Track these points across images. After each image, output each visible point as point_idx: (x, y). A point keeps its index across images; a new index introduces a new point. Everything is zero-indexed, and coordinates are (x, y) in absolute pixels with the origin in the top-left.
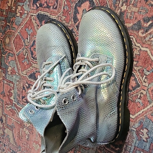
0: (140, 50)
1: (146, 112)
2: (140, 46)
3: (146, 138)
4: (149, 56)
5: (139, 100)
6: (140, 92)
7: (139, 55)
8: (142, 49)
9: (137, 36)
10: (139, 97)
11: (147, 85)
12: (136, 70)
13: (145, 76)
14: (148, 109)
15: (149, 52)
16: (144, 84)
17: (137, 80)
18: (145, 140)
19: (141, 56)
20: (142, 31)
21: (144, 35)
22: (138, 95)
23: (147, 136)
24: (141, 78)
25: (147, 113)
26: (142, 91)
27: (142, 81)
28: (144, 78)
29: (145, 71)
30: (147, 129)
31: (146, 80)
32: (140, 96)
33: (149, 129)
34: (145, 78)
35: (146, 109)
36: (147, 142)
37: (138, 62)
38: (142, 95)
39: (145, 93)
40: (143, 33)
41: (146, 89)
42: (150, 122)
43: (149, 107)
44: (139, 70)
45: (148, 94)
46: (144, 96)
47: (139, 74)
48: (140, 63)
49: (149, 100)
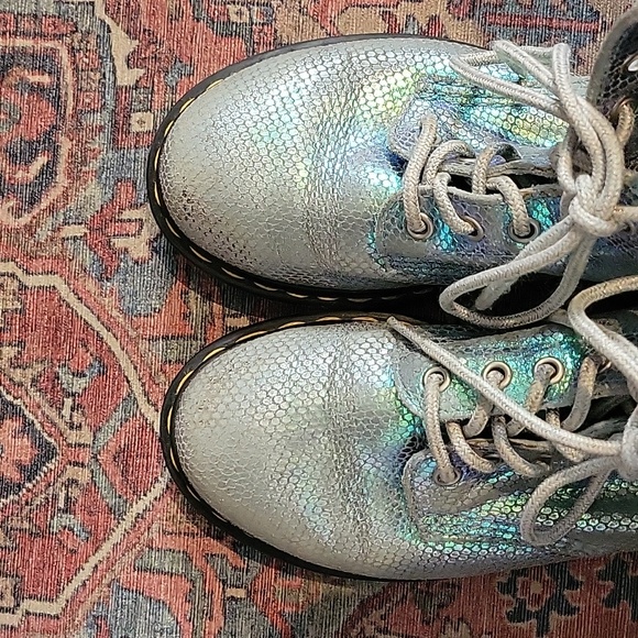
0: (23, 287)
1: (111, 563)
2: (19, 273)
4: (68, 305)
5: (67, 519)
6: (64, 479)
7: (22, 311)
8: (30, 281)
10: (61, 504)
11: (86, 436)
12: (21, 385)
13: (69, 402)
14: (115, 545)
15: (63, 290)
16: (73, 437)
17: (38, 426)
19: (31, 316)
20: (12, 203)
21: (26, 219)
22: (55, 498)
24: (53, 414)
25: (117, 568)
26: (71, 472)
27: (62, 426)
28: (66, 412)
29: (65, 378)
31: (77, 418)
32: (67, 498)
34: (72, 409)
35: (107, 547)
37: (21, 343)
38: (75, 492)
39: (83, 476)
40: (18, 212)
41: (85, 456)
42: (136, 601)
43: (116, 537)
44: (35, 381)
45: (101, 480)
46: (86, 491)
47: (37, 397)
48: (34, 348)
49: (112, 502)
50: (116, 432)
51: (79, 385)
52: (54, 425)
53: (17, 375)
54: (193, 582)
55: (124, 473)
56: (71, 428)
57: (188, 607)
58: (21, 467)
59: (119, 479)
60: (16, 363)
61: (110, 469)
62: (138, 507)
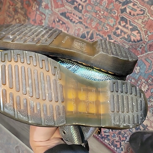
0: (149, 18)
1: (142, 57)
2: (150, 16)
3: (138, 72)
5: (140, 49)
7: (147, 21)
8: (151, 18)
9: (150, 9)
10: (140, 47)
11: (147, 41)
12: (142, 30)
13: (147, 35)
14: (144, 56)
16: (145, 40)
17: (142, 36)
18: (137, 73)
19: (148, 22)
22: (140, 46)
23: (139, 71)
24: (144, 36)
25: (143, 58)
26: (143, 44)
27: (145, 38)
28: (146, 36)
29: (148, 32)
30: (140, 67)
31: (147, 38)
33: (141, 67)
35: (142, 55)
36: (138, 74)
37: (145, 25)
38: (142, 47)
41: (146, 43)
43: (144, 54)
44: (144, 31)
45: (146, 47)
47: (144, 33)
48: (146, 27)
49: (146, 50)
50: (151, 42)
51: (150, 34)
52: (144, 37)
53: (143, 29)
54: (151, 65)
55: (149, 48)
56: (146, 39)
57: (148, 67)
58: (137, 40)
59: (148, 48)
60: (143, 27)
61: (148, 46)
62: (149, 53)
